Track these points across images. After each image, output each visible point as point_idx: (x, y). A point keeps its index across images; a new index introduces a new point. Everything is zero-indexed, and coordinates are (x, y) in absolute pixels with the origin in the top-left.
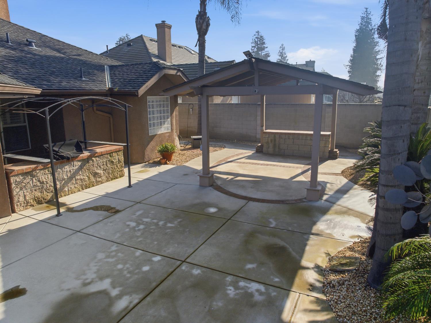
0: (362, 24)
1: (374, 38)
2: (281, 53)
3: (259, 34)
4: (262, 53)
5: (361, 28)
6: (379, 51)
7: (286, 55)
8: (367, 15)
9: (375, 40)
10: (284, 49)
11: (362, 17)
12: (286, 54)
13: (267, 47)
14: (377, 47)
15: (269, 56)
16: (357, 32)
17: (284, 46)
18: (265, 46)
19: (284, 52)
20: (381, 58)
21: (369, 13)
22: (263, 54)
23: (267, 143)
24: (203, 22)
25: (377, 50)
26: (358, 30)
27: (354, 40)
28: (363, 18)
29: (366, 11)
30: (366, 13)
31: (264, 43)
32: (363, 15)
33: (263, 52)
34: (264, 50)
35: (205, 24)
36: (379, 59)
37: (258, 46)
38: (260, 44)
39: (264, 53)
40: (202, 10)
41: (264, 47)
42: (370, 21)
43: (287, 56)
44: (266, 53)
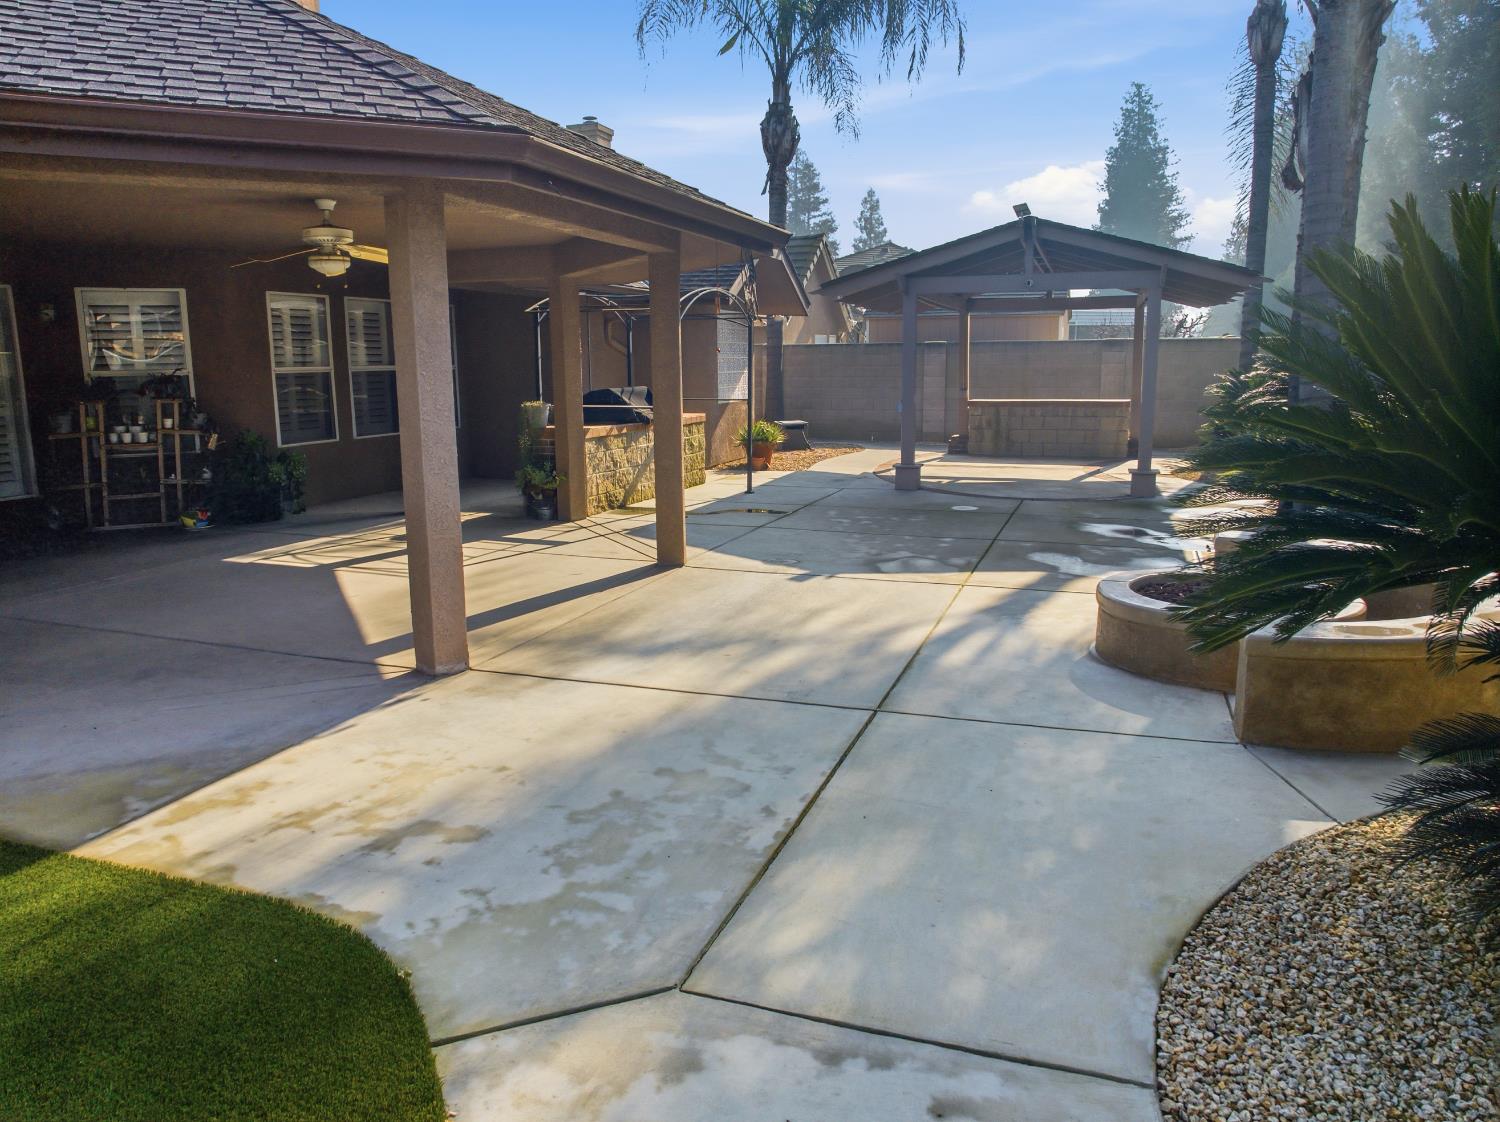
0: (1126, 134)
1: (1163, 176)
2: (866, 221)
3: (801, 157)
4: (809, 219)
5: (1123, 143)
6: (1180, 217)
7: (881, 228)
8: (1139, 105)
9: (1167, 182)
10: (878, 207)
11: (1127, 110)
12: (882, 224)
13: (826, 201)
14: (1174, 203)
15: (833, 230)
16: (1112, 157)
17: (874, 198)
18: (822, 196)
19: (877, 216)
20: (1186, 239)
21: (1147, 98)
22: (812, 221)
23: (979, 428)
24: (784, 132)
25: (1175, 214)
26: (1116, 150)
27: (1102, 183)
28: (1127, 115)
29: (1139, 95)
30: (1137, 99)
31: (816, 188)
32: (1130, 106)
33: (815, 217)
34: (818, 209)
35: (788, 137)
36: (1181, 240)
37: (797, 197)
38: (801, 190)
39: (817, 220)
40: (780, 101)
41: (818, 198)
42: (1151, 123)
43: (885, 231)
44: (824, 218)
